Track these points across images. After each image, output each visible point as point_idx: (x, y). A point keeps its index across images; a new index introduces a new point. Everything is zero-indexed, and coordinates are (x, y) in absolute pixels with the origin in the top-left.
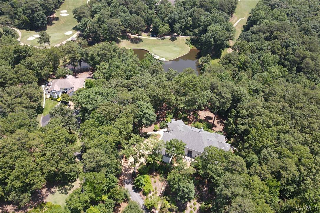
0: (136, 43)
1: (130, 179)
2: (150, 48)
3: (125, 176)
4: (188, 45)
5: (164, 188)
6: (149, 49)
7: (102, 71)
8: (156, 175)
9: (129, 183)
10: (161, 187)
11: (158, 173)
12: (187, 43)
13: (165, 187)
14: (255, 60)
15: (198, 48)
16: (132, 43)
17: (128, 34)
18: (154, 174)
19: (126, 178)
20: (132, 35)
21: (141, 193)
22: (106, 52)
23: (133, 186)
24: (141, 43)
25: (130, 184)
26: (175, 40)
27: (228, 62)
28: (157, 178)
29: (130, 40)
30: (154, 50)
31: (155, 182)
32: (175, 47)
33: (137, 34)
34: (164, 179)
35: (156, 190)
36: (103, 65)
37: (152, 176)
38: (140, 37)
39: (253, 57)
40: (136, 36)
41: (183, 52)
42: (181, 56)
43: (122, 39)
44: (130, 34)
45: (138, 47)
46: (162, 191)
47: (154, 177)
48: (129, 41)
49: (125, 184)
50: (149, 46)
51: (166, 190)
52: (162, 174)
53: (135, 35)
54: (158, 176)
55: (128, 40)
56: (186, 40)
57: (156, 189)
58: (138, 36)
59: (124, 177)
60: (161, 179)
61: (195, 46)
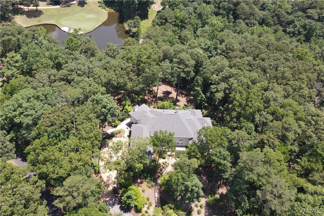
0: (35, 17)
1: (112, 199)
2: (56, 20)
3: (104, 197)
4: (103, 8)
5: (158, 195)
6: (56, 22)
7: (14, 64)
8: (141, 183)
9: (113, 204)
10: (153, 195)
11: (143, 179)
12: (101, 7)
13: (158, 193)
14: (192, 14)
15: (117, 11)
16: (30, 18)
17: (19, 6)
18: (139, 181)
19: (107, 199)
20: (27, 7)
21: (133, 211)
22: (10, 37)
23: (119, 206)
24: (42, 16)
25: (115, 204)
26: (85, 5)
27: (164, 21)
28: (145, 185)
29: (25, 14)
30: (63, 23)
31: (143, 191)
32: (88, 13)
33: (32, 5)
34: (153, 183)
35: (148, 201)
36: (13, 57)
37: (137, 185)
38: (37, 7)
39: (189, 12)
40: (32, 8)
41: (101, 18)
42: (100, 24)
43: (14, 15)
44: (22, 7)
45: (40, 21)
46: (156, 199)
47: (140, 185)
48: (25, 16)
49: (109, 207)
50: (55, 18)
51: (160, 197)
52: (149, 178)
53: (30, 6)
54: (145, 182)
55: (23, 15)
56: (99, 2)
57: (148, 199)
58: (35, 8)
59: (104, 199)
60: (149, 185)
61: (112, 9)
